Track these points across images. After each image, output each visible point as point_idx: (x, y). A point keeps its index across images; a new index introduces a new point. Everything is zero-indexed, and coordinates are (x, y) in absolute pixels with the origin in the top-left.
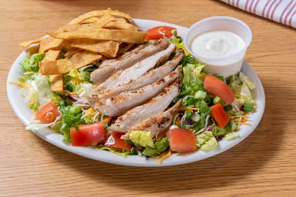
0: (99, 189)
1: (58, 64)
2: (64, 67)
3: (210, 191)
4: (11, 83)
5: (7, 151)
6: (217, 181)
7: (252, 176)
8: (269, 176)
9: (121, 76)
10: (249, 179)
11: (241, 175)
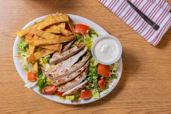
0: (54, 105)
1: (35, 55)
2: (38, 56)
3: (95, 107)
4: (15, 57)
5: (18, 85)
6: (98, 103)
7: (111, 101)
8: (117, 102)
9: (62, 65)
10: (109, 103)
11: (107, 100)
